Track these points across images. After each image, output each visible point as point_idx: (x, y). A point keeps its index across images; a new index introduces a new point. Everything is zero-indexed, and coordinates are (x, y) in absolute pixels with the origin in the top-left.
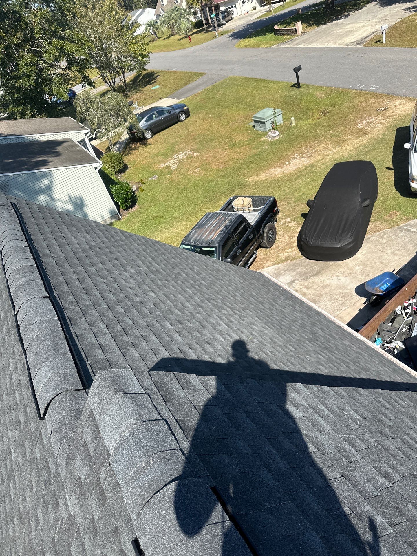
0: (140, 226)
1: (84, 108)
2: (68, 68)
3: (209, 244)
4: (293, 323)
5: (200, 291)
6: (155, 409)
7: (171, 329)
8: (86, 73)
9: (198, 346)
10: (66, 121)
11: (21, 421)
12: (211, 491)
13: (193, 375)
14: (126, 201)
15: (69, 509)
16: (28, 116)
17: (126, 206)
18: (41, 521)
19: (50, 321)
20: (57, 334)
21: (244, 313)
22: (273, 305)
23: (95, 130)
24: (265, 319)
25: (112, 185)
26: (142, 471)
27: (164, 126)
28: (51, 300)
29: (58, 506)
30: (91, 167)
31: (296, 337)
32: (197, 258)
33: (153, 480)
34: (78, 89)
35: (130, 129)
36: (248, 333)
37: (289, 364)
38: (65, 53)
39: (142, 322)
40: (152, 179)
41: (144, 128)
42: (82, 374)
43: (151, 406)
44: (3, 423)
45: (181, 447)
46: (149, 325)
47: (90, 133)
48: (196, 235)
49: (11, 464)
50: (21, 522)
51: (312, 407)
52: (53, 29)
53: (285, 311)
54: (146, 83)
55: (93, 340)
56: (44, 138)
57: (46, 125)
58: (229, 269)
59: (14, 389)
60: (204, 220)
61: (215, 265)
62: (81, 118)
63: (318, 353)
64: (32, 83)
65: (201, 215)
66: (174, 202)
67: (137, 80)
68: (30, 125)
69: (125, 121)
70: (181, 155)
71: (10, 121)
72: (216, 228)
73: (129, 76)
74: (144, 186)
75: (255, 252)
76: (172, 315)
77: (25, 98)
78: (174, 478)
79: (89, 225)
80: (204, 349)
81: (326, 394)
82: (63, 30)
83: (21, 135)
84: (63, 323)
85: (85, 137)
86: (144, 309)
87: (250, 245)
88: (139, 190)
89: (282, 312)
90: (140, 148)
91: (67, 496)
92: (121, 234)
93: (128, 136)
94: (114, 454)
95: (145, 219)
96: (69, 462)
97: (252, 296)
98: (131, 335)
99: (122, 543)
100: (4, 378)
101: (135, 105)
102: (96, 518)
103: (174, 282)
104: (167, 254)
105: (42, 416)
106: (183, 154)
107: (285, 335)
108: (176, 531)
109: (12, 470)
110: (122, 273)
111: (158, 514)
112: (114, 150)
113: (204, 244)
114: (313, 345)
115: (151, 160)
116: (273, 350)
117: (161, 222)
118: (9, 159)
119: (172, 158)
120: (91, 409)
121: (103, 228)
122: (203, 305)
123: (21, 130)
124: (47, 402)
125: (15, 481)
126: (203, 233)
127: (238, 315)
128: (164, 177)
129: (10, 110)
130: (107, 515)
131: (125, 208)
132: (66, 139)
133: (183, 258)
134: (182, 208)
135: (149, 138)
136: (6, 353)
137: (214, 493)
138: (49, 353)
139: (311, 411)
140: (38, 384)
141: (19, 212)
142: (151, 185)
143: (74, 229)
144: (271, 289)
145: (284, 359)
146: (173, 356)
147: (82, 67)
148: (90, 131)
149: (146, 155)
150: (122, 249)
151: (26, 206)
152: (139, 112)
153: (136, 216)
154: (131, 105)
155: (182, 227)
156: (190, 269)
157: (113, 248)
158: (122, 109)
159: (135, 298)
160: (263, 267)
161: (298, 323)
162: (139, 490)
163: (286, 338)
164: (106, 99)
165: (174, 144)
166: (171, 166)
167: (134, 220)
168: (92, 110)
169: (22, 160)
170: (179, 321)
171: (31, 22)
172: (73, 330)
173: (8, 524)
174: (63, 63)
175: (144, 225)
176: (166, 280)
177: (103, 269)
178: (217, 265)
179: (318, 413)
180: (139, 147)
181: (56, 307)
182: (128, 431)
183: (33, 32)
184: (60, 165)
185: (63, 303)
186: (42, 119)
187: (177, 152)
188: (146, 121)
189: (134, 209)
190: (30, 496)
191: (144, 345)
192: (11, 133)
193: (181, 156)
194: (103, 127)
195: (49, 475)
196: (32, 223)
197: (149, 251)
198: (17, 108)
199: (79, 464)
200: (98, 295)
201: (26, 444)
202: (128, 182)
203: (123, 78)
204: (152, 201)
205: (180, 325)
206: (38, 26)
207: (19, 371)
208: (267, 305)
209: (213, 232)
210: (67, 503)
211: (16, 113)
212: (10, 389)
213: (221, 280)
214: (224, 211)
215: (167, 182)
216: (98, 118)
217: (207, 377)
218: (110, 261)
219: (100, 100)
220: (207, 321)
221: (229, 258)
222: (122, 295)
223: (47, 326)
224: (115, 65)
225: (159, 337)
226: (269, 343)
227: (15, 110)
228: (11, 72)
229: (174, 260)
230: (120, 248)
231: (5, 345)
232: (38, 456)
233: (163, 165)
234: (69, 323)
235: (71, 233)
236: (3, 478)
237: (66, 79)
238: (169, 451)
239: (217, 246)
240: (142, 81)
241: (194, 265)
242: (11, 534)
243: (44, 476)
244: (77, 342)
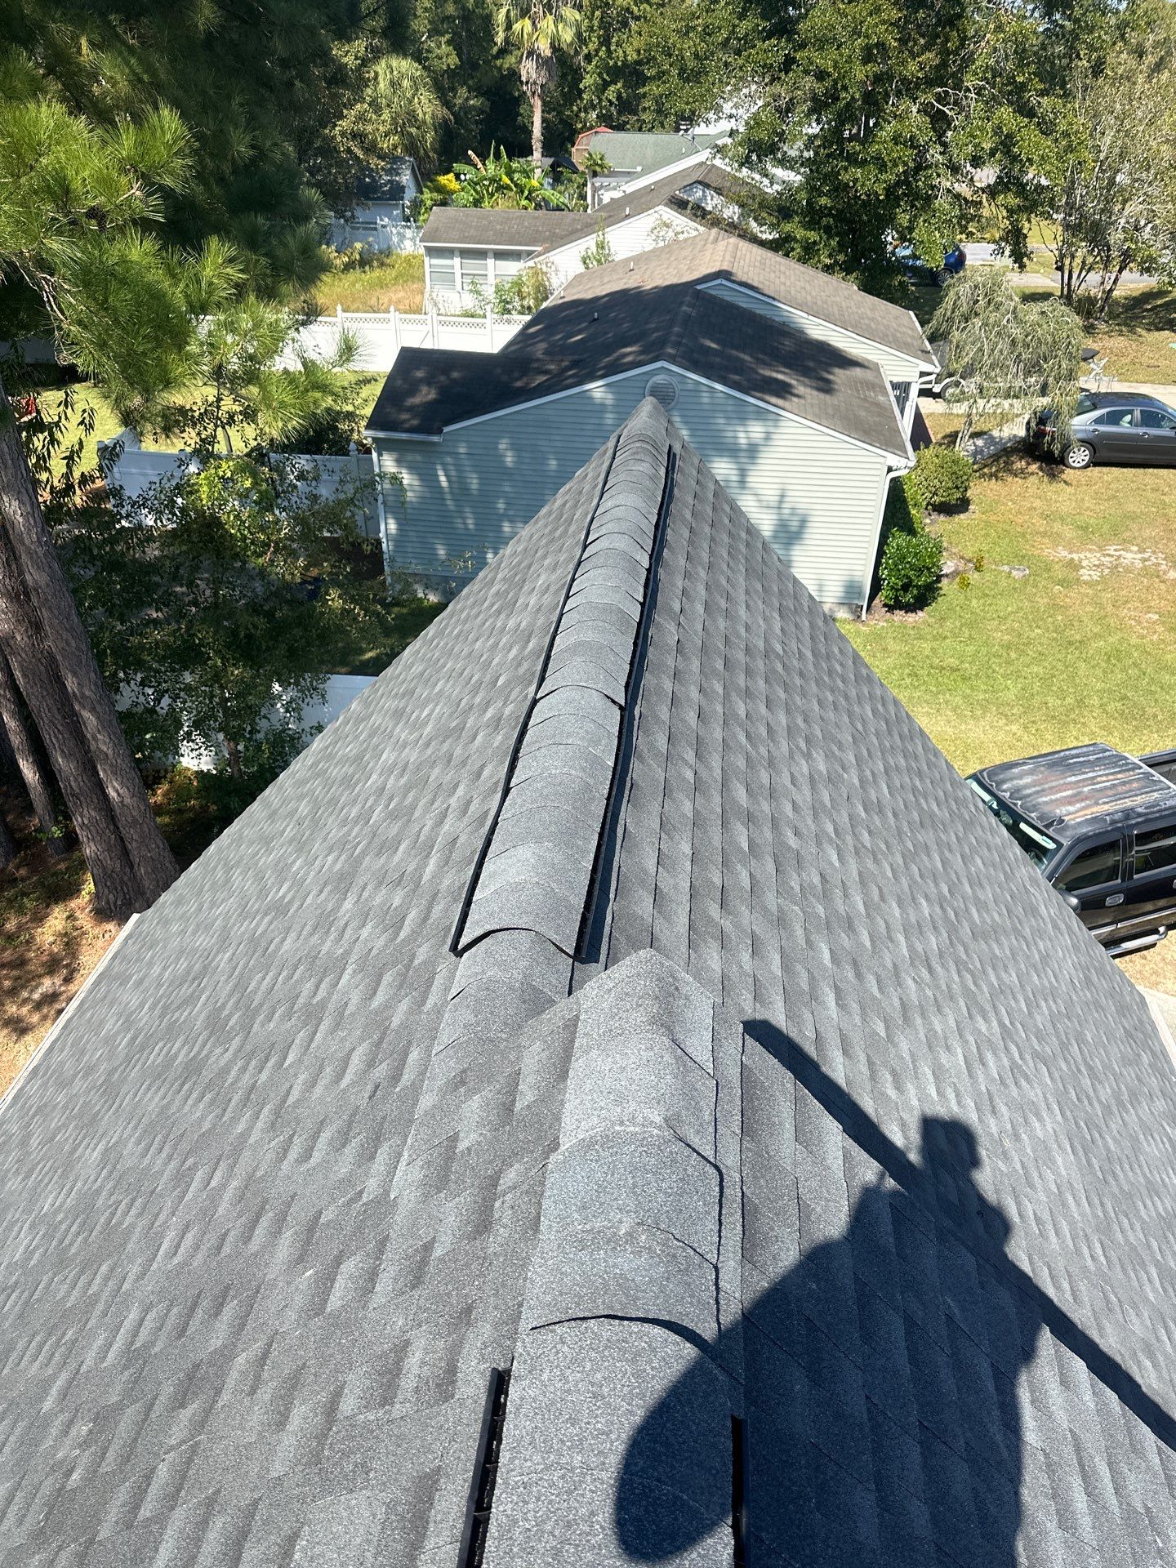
0: (895, 668)
1: (964, 309)
2: (992, 191)
3: (1048, 826)
4: (1145, 1192)
5: (953, 930)
6: (711, 1129)
7: (825, 969)
8: (1027, 225)
9: (863, 1058)
10: (896, 318)
11: (406, 923)
12: (729, 1424)
13: (836, 1123)
14: (905, 588)
15: (391, 1181)
16: (819, 261)
17: (896, 598)
18: (317, 1157)
19: (596, 761)
20: (593, 799)
21: (1029, 1066)
22: (1121, 1104)
23: (951, 375)
24: (1076, 1123)
25: (901, 529)
26: (608, 1242)
27: (1140, 457)
28: (622, 717)
29: (372, 1157)
30: (881, 460)
31: (1130, 1233)
32: (998, 841)
33: (623, 1282)
34: (977, 254)
35: (1042, 419)
36: (1009, 1126)
37: (1066, 1285)
38: (1009, 151)
39: (771, 900)
40: (1010, 573)
41: (1080, 436)
42: (590, 922)
43: (707, 1116)
44: (366, 900)
45: (720, 1266)
46: (781, 921)
47: (933, 377)
48: (1027, 780)
49: (330, 994)
50: (273, 1124)
51: (1078, 1449)
52: (1020, 79)
53: (1145, 1144)
54: (1164, 324)
55: (650, 864)
56: (818, 330)
57: (844, 304)
58: (1063, 926)
59: (432, 847)
60: (1077, 756)
61: (1032, 890)
62: (937, 330)
63: (1164, 1322)
64: (880, 189)
65: (1077, 738)
66: (1028, 660)
67: (1147, 302)
68: (808, 287)
69: (1044, 391)
70: (1129, 555)
71: (770, 254)
72: (1095, 797)
73: (1133, 283)
74: (976, 575)
75: (1162, 929)
76: (848, 936)
77: (840, 217)
78: (667, 1318)
79: (795, 598)
80: (873, 1077)
81: (1136, 1449)
82: (1043, 93)
83: (774, 299)
84: (616, 782)
85: (916, 379)
86: (795, 875)
87: (1162, 903)
88: (958, 580)
89: (1135, 1140)
90: (1032, 479)
91: (406, 1154)
92: (850, 663)
93: (1022, 433)
94: (570, 1151)
95: (919, 658)
96: (457, 1087)
97: (1080, 1039)
98: (730, 914)
99: (465, 1351)
100: (426, 811)
101: (1096, 366)
102: (438, 1252)
103: (900, 861)
104: (928, 781)
105: (460, 947)
106: (1139, 556)
107: (1102, 1205)
108: (604, 1437)
109: (323, 1005)
110: (798, 757)
111: (588, 1367)
112: (965, 448)
113: (1033, 815)
114: (1165, 1291)
115: (1041, 525)
116: (1046, 1216)
117: (955, 690)
118: (712, 340)
119: (1101, 549)
120: (577, 1016)
121: (821, 624)
122: (939, 969)
123: (782, 288)
124: (489, 928)
125: (315, 1033)
126: (1051, 788)
127: (1011, 1059)
128: (1044, 583)
129: (788, 227)
130: (467, 1265)
131: (892, 602)
132: (869, 361)
133: (961, 817)
134: (1036, 689)
135: (1075, 468)
136: (464, 763)
137: (732, 1432)
138: (553, 828)
139: (1068, 1451)
140: (493, 875)
141: (672, 479)
142: (996, 584)
143: (759, 587)
144: (1145, 1059)
145: (1061, 1264)
146: (793, 1034)
147: (1027, 204)
148: (937, 370)
149: (1037, 503)
150: (831, 698)
151: (695, 473)
152: (1093, 387)
153: (904, 639)
154: (1085, 360)
155: (1001, 737)
156: (962, 856)
157: (813, 685)
158: (1056, 356)
159: (790, 834)
160: (1155, 985)
161: (1159, 1203)
162: (577, 1277)
163: (1100, 1214)
164: (1033, 311)
165: (1133, 518)
166: (1083, 567)
167: (892, 645)
168: (978, 322)
169: (737, 358)
170: (855, 964)
171: (979, 37)
172: (626, 814)
173: (245, 1106)
174: (986, 175)
175: (907, 671)
176: (886, 843)
177: (762, 718)
178: (1036, 894)
179: (1085, 1477)
180: (1032, 474)
181: (624, 740)
182: (632, 1129)
183: (967, 67)
184: (815, 415)
185: (639, 740)
186: (844, 285)
187: (1125, 543)
188: (1098, 421)
189: (911, 618)
190: (326, 1088)
191: (745, 957)
192: (755, 284)
193: (1131, 557)
194: (977, 379)
195: (394, 1078)
196: (684, 520)
197: (888, 745)
198: (806, 229)
199: (474, 1108)
200: (718, 773)
201: (387, 978)
202: (945, 545)
203: (1111, 281)
204: (971, 625)
205: (850, 975)
206: (989, 55)
207: (466, 820)
208: (1106, 1092)
209: (1082, 800)
210: (396, 1167)
211: (797, 241)
212: (424, 842)
213: (1025, 938)
214: (1150, 766)
215: (1042, 601)
216: (981, 350)
217: (865, 1155)
218: (788, 712)
219: (1015, 308)
220: (923, 1015)
221: (1076, 897)
222: (765, 807)
223: (583, 769)
224: (1115, 237)
225: (786, 967)
226: (1047, 1190)
227: (800, 233)
228: (850, 140)
229: (935, 807)
230: (828, 694)
231: (471, 746)
232: (396, 1021)
233: (1064, 553)
234: (627, 792)
235: (747, 592)
236: (295, 1009)
237: (966, 216)
238: (692, 1253)
239: (1066, 842)
240: (1157, 314)
241: (977, 853)
242: (240, 1128)
243: (381, 1071)
244: (618, 847)
